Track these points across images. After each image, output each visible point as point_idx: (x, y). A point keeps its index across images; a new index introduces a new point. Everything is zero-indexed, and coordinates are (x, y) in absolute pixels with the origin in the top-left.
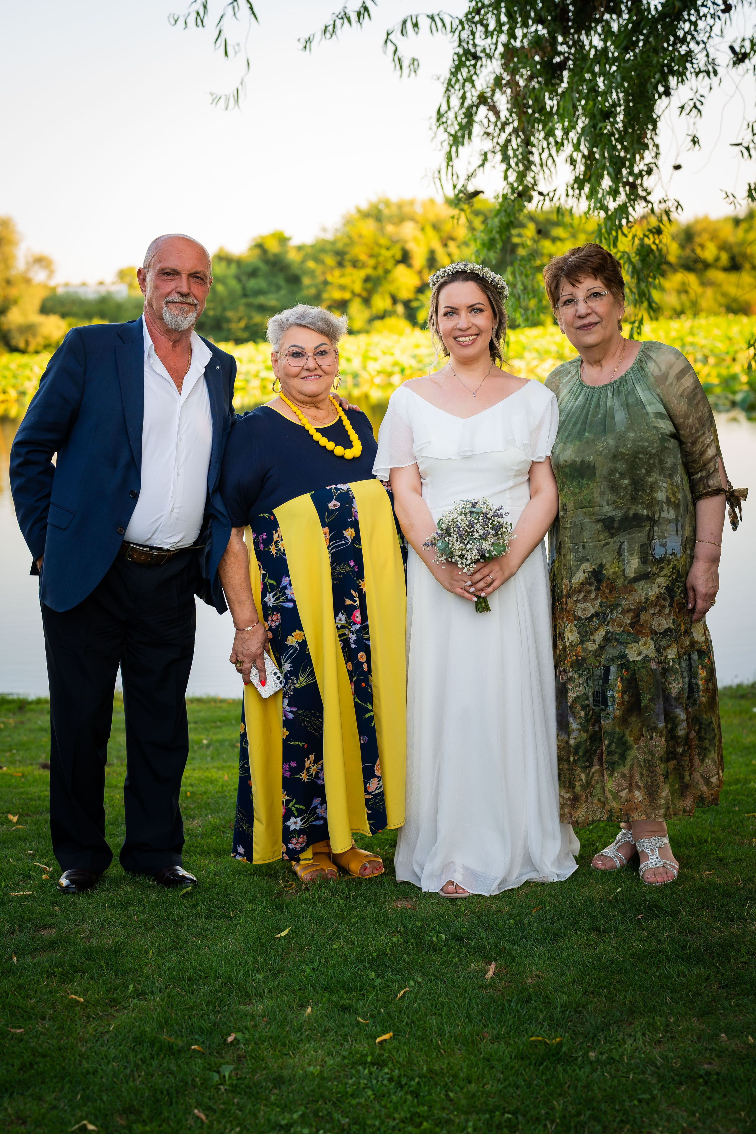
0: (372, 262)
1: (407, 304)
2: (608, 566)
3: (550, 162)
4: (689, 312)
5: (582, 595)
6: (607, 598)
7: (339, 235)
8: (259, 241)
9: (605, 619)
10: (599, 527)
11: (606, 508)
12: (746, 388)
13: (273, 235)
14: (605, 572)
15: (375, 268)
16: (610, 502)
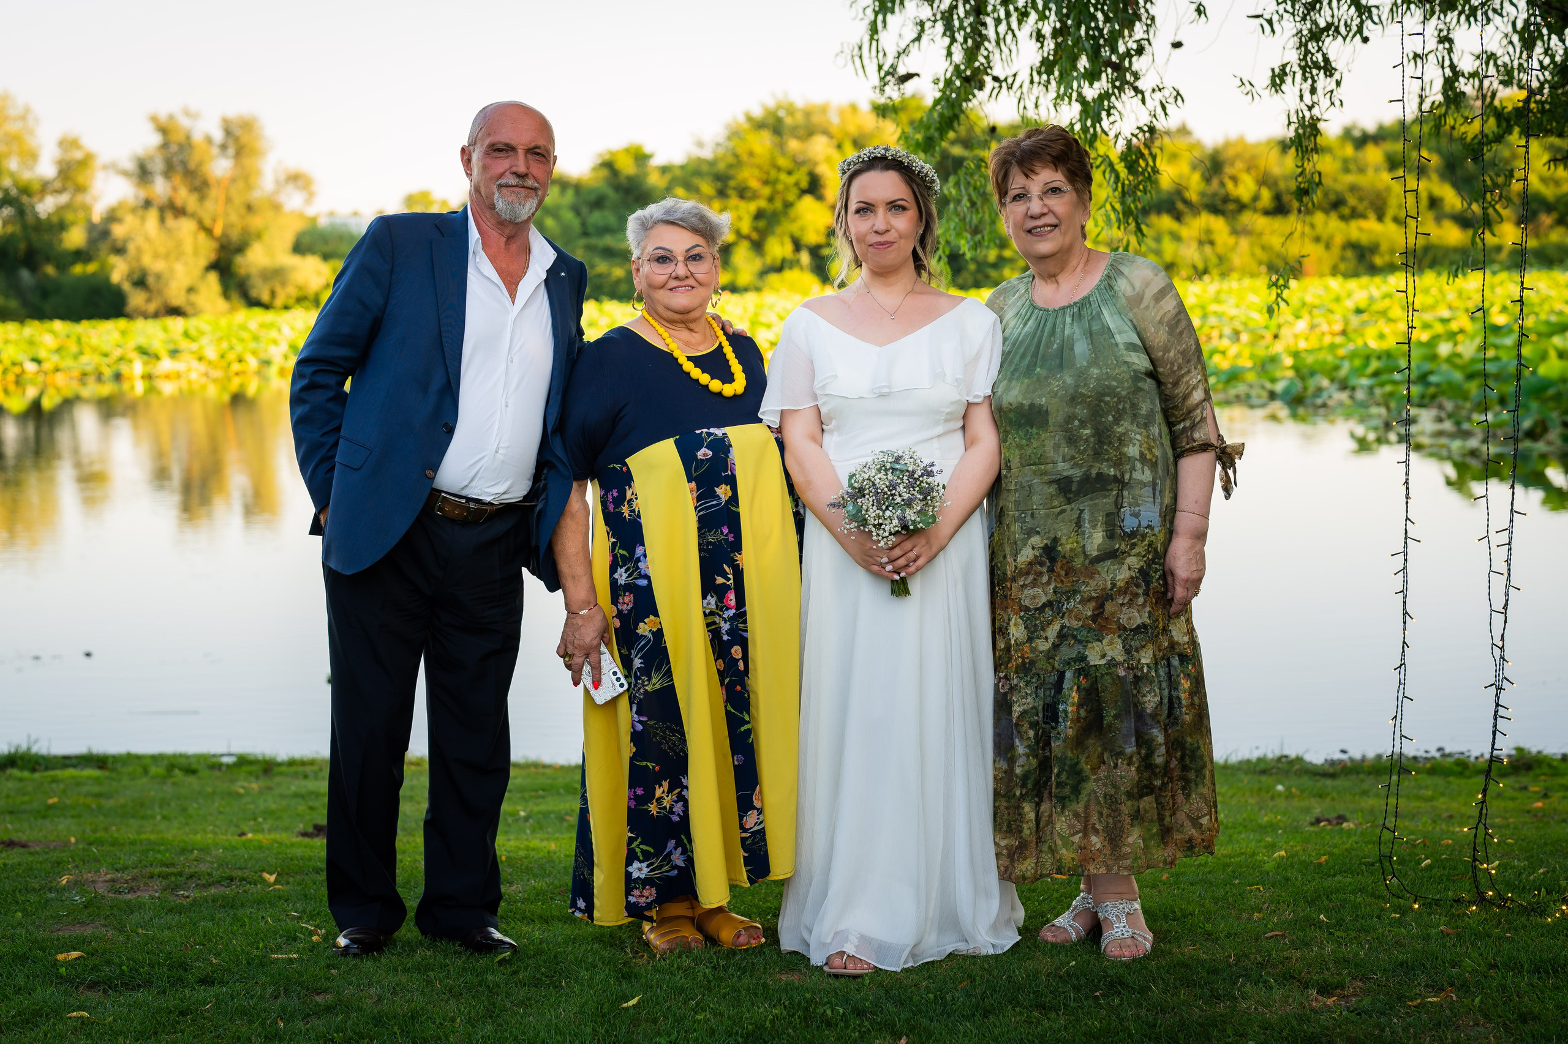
0: (766, 191)
1: (815, 251)
2: (1063, 540)
3: (1009, 37)
4: (1215, 272)
5: (1031, 577)
6: (1062, 582)
7: (721, 151)
8: (607, 157)
9: (1060, 609)
10: (1052, 489)
11: (1061, 466)
12: (1290, 374)
13: (627, 150)
14: (1059, 548)
15: (771, 199)
16: (1067, 457)
